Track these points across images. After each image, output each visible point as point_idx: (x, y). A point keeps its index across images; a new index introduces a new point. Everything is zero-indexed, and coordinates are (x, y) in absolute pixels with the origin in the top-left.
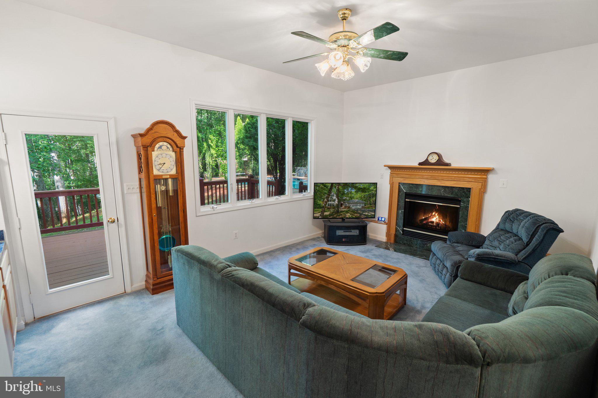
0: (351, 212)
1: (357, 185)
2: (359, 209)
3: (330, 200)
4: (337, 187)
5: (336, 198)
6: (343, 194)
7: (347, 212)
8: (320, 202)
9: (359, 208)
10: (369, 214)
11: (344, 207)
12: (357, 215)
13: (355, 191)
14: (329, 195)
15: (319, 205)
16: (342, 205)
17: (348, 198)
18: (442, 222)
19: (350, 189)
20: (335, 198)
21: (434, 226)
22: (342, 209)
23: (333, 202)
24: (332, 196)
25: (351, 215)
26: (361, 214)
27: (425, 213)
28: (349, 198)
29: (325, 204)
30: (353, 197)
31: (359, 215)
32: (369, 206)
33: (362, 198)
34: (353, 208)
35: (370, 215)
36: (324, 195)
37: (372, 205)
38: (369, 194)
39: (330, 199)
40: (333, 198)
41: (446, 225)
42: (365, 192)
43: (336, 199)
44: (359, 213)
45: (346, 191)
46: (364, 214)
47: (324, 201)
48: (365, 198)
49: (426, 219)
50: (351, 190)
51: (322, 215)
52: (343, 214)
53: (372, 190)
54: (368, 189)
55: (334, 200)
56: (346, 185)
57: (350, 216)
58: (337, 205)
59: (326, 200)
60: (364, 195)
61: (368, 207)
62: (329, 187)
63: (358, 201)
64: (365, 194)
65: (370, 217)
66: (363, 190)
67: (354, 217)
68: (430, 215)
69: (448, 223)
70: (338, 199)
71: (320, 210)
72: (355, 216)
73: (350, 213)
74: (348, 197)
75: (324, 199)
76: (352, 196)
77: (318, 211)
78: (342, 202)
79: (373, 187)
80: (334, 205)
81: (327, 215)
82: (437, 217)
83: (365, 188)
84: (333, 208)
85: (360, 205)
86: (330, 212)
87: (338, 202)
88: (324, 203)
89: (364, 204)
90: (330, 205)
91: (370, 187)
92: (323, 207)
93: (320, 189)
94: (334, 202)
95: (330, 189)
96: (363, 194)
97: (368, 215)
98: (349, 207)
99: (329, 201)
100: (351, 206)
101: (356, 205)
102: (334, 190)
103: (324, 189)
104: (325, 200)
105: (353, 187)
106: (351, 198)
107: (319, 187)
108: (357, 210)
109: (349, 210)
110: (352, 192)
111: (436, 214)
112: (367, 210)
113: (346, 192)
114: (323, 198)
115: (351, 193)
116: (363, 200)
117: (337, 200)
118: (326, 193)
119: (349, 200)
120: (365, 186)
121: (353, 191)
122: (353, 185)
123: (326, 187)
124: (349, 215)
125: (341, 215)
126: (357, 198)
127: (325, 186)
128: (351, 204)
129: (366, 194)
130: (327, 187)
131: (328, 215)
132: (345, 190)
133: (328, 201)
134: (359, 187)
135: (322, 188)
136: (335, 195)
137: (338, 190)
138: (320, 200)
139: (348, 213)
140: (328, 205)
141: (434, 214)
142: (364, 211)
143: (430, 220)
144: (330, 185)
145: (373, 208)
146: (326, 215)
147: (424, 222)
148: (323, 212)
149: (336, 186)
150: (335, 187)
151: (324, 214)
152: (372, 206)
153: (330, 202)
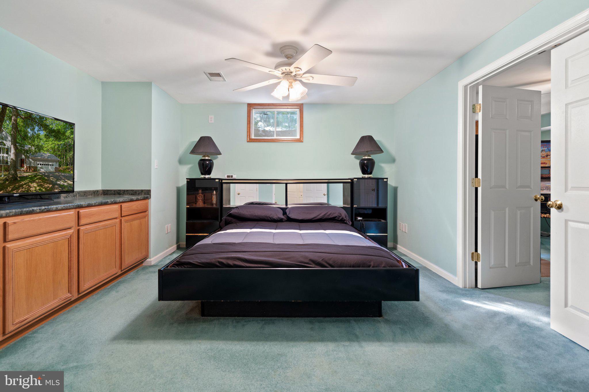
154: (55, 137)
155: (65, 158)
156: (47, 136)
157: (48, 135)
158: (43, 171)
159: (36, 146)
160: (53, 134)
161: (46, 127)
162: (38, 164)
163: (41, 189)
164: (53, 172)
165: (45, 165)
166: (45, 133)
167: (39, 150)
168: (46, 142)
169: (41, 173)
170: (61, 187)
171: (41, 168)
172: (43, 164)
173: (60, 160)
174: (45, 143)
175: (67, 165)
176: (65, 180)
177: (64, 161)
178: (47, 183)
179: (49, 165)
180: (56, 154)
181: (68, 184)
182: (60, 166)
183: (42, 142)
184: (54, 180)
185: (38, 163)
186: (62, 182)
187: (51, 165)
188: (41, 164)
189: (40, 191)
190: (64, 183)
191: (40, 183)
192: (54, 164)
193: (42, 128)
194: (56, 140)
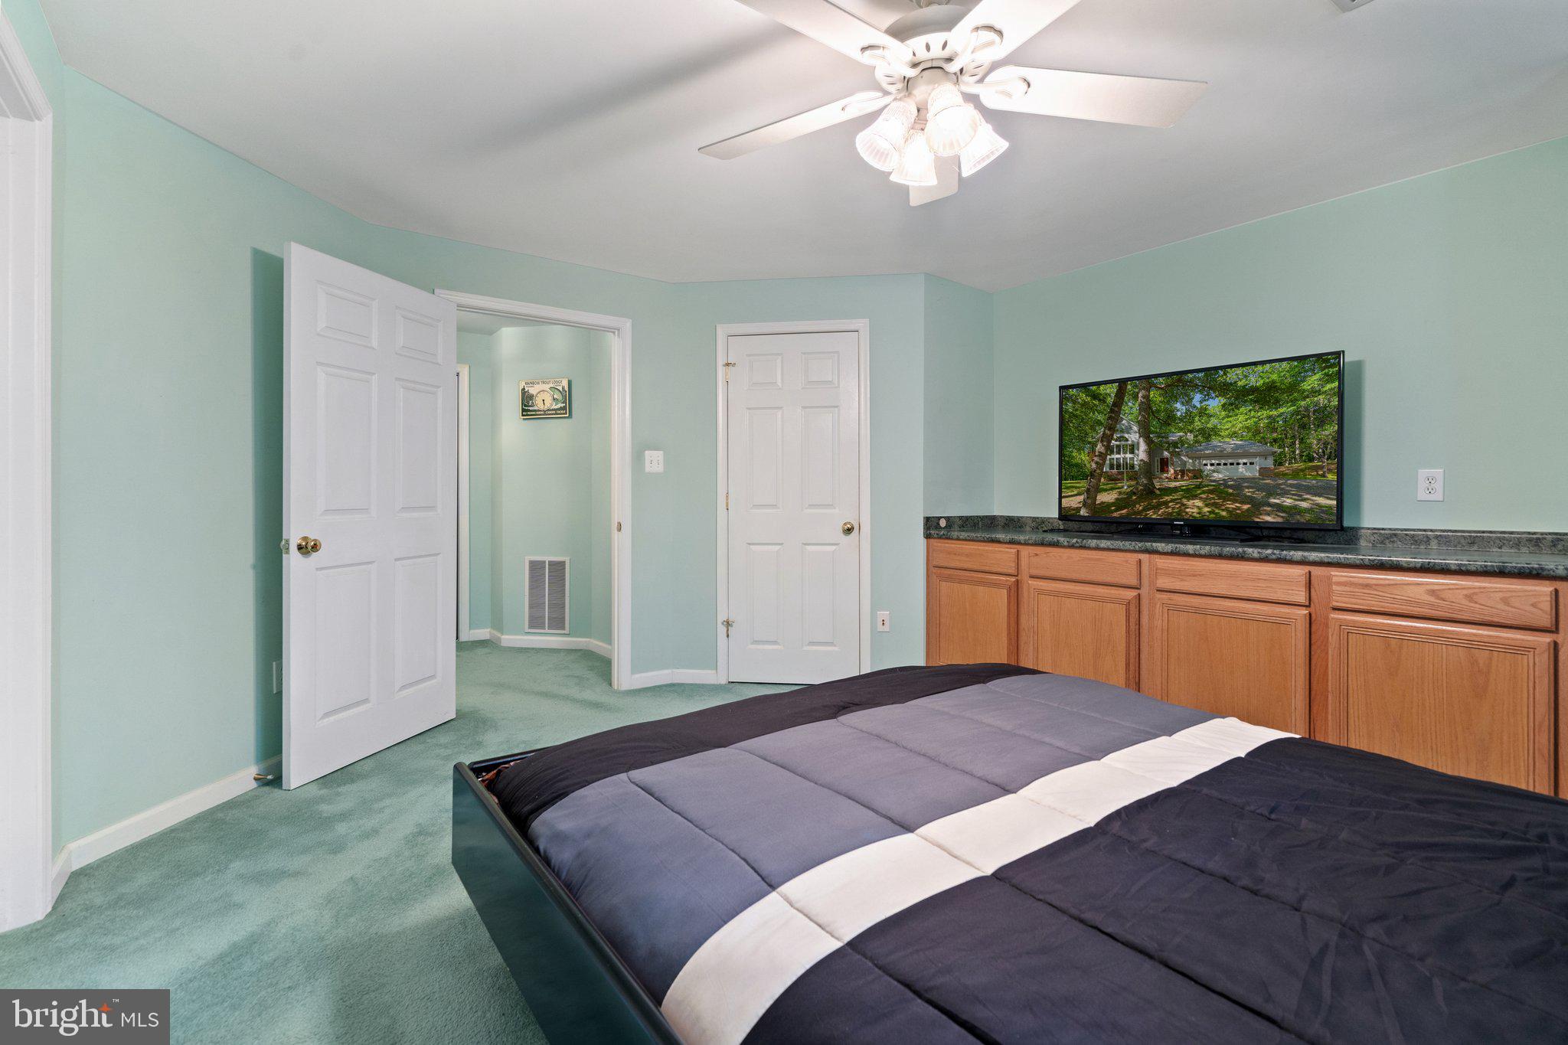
154: (1255, 402)
155: (1300, 443)
156: (1230, 407)
157: (1232, 404)
158: (1220, 476)
159: (1199, 430)
160: (1250, 397)
161: (1224, 389)
162: (1206, 465)
163: (1217, 511)
164: (1254, 478)
165: (1225, 464)
166: (1223, 400)
167: (1208, 438)
168: (1226, 420)
169: (1214, 481)
170: (1284, 512)
171: (1214, 471)
172: (1219, 464)
173: (1279, 451)
174: (1224, 421)
175: (1311, 459)
176: (1301, 496)
177: (1294, 452)
178: (1234, 501)
179: (1238, 464)
180: (1263, 438)
181: (1317, 505)
182: (1279, 463)
183: (1214, 421)
184: (1259, 495)
185: (1204, 462)
186: (1289, 501)
187: (1245, 464)
188: (1212, 465)
189: (1212, 516)
190: (1297, 503)
191: (1213, 501)
192: (1257, 460)
193: (1214, 392)
194: (1261, 408)
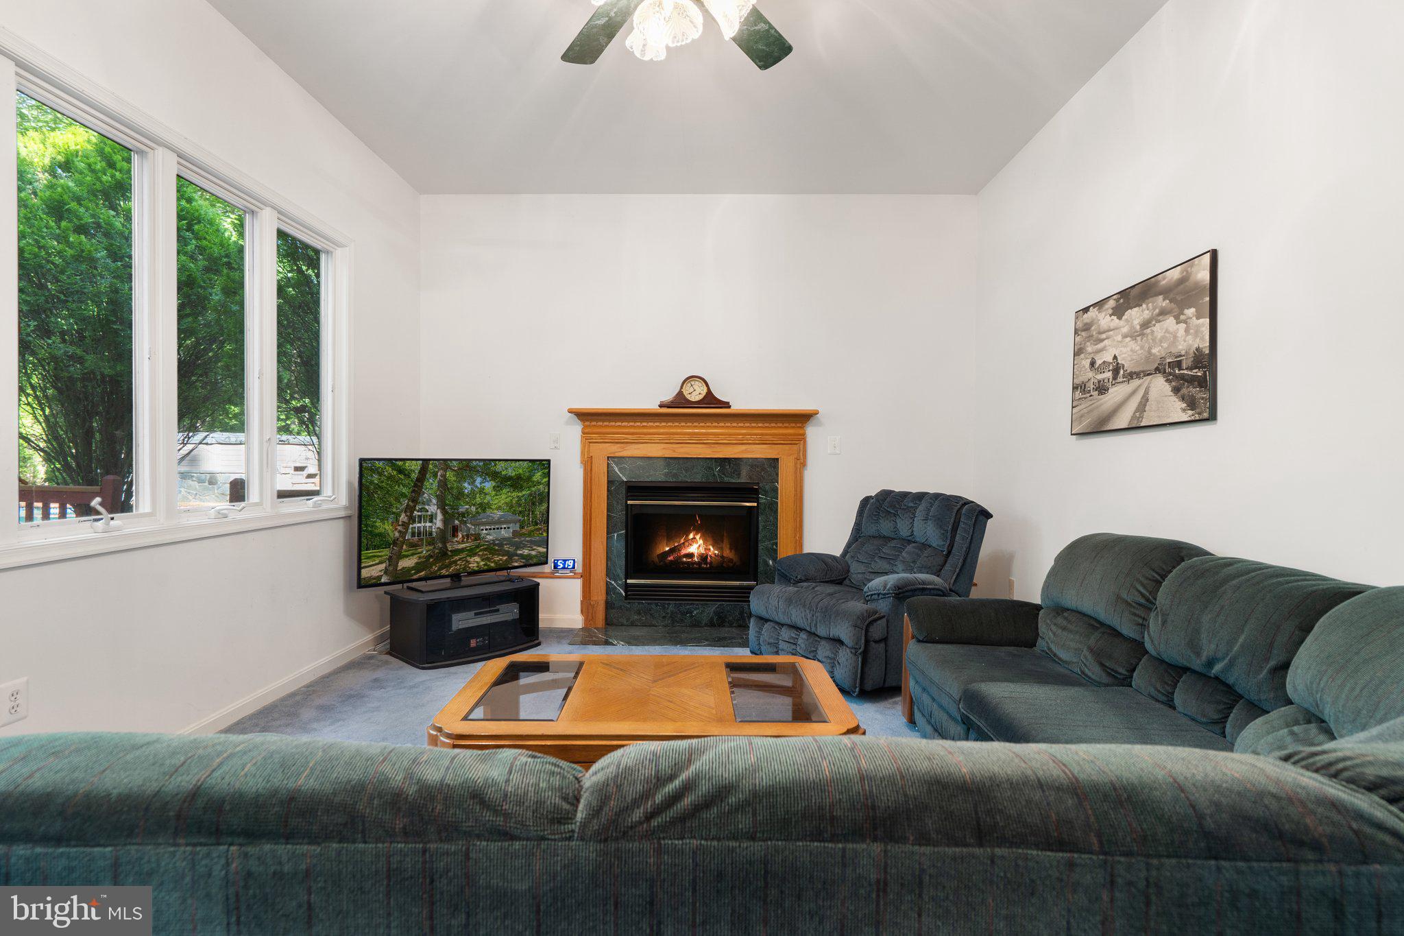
0: (485, 550)
1: (499, 467)
2: (505, 539)
3: (420, 517)
4: (439, 474)
5: (439, 511)
6: (460, 495)
7: (472, 552)
8: (386, 527)
9: (506, 535)
10: (533, 553)
11: (463, 536)
12: (501, 560)
13: (494, 487)
14: (415, 501)
15: (380, 535)
16: (455, 530)
17: (473, 509)
18: (713, 551)
19: (479, 480)
20: (433, 508)
21: (695, 563)
22: (457, 542)
23: (428, 524)
24: (423, 503)
25: (482, 560)
26: (511, 556)
27: (670, 538)
28: (477, 509)
29: (400, 532)
30: (488, 505)
31: (505, 558)
32: (532, 528)
33: (511, 507)
34: (488, 537)
35: (536, 556)
36: (399, 502)
37: (539, 526)
38: (530, 495)
39: (420, 513)
40: (428, 511)
41: (722, 557)
42: (521, 489)
43: (436, 514)
44: (507, 553)
45: (467, 487)
46: (521, 552)
47: (397, 520)
48: (520, 505)
49: (672, 551)
50: (481, 484)
51: (391, 568)
52: (460, 559)
53: (539, 483)
54: (529, 479)
55: (432, 519)
56: (467, 467)
57: (482, 563)
58: (443, 536)
59: (406, 519)
60: (518, 497)
61: (530, 534)
62: (414, 476)
63: (502, 516)
64: (520, 494)
65: (535, 561)
66: (516, 482)
67: (492, 565)
68: (682, 541)
69: (728, 553)
70: (444, 512)
71: (386, 553)
72: (494, 562)
73: (480, 553)
74: (474, 505)
75: (398, 515)
76: (486, 501)
77: (378, 556)
78: (457, 522)
79: (539, 474)
80: (431, 534)
81: (408, 570)
82: (701, 542)
83: (519, 477)
84: (429, 544)
85: (508, 528)
86: (420, 558)
87: (445, 521)
88: (399, 528)
89: (518, 525)
90: (419, 534)
91: (532, 472)
92: (395, 542)
93: (382, 482)
94: (431, 521)
95: (418, 480)
96: (515, 494)
97: (529, 555)
98: (477, 537)
99: (414, 522)
100: (484, 531)
101: (498, 529)
102: (431, 485)
103: (398, 482)
104: (403, 518)
105: (486, 474)
106: (484, 507)
107: (380, 474)
108: (501, 545)
109: (477, 547)
110: (486, 490)
111: (698, 537)
112: (528, 541)
113: (466, 491)
114: (394, 510)
115: (482, 491)
116: (515, 513)
117: (440, 516)
118: (403, 495)
119: (477, 513)
120: (521, 471)
121: (489, 486)
122: (487, 468)
123: (405, 475)
124: (477, 562)
125: (455, 562)
126: (499, 508)
127: (401, 471)
128: (484, 528)
129: (524, 493)
130: (408, 476)
131: (413, 568)
132: (466, 485)
133: (412, 519)
134: (503, 473)
135: (390, 477)
136: (434, 501)
137: (443, 484)
138: (383, 520)
139: (475, 554)
140: (413, 534)
141: (691, 536)
142: (519, 546)
143: (684, 552)
144: (416, 467)
145: (542, 534)
146: (403, 568)
147: (671, 558)
148: (393, 560)
149: (437, 472)
150: (435, 475)
151: (397, 566)
152: (538, 530)
153: (419, 525)
